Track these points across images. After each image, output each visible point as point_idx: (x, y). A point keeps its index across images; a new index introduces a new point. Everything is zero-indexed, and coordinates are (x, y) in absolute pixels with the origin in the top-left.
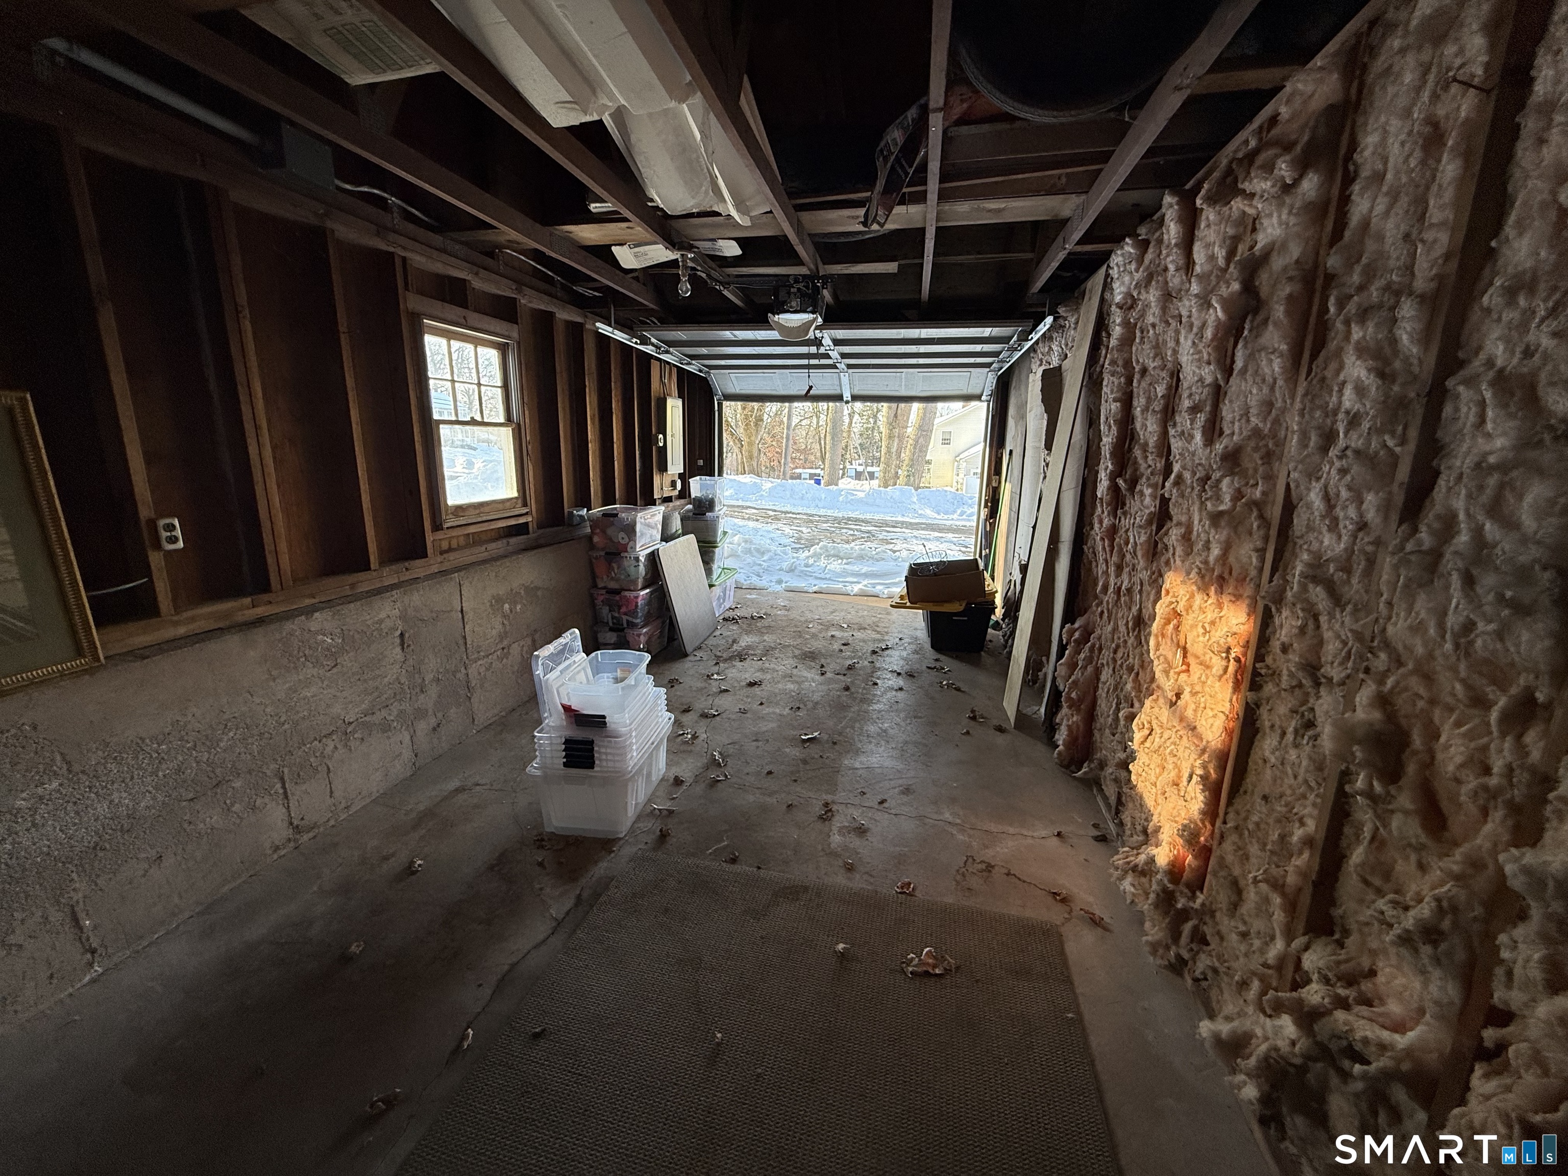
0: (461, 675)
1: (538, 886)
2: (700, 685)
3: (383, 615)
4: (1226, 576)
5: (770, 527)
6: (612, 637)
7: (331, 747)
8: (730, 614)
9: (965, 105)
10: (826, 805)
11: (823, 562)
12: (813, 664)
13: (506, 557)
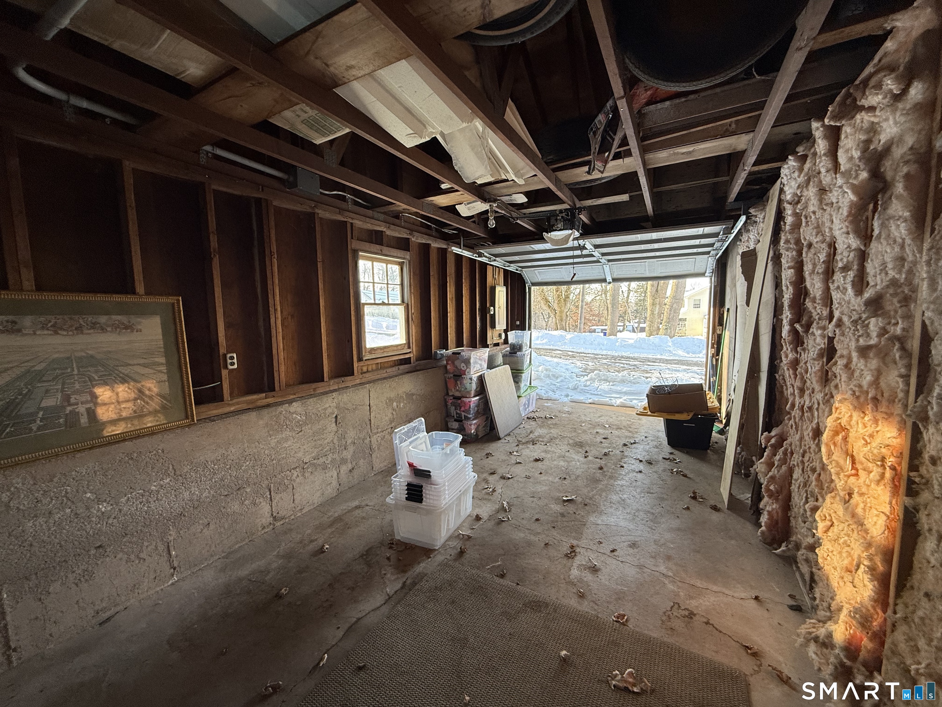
0: (367, 441)
1: (383, 572)
2: (504, 457)
3: (327, 405)
4: (879, 397)
5: (567, 362)
6: (455, 425)
7: (295, 475)
8: (532, 415)
9: (649, 93)
10: (572, 547)
11: (596, 384)
12: (580, 450)
13: (396, 376)
